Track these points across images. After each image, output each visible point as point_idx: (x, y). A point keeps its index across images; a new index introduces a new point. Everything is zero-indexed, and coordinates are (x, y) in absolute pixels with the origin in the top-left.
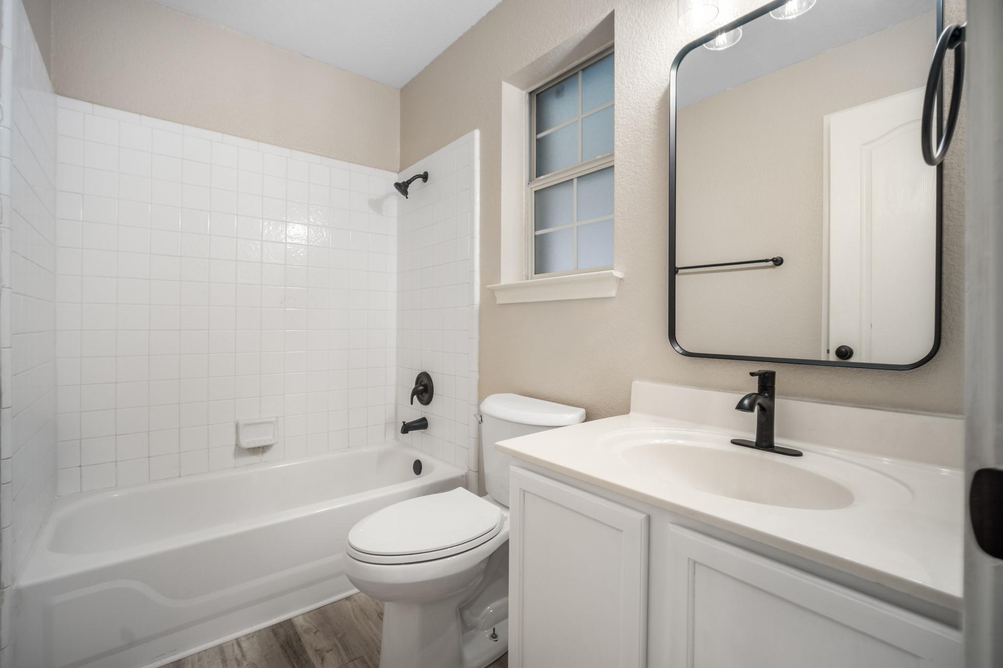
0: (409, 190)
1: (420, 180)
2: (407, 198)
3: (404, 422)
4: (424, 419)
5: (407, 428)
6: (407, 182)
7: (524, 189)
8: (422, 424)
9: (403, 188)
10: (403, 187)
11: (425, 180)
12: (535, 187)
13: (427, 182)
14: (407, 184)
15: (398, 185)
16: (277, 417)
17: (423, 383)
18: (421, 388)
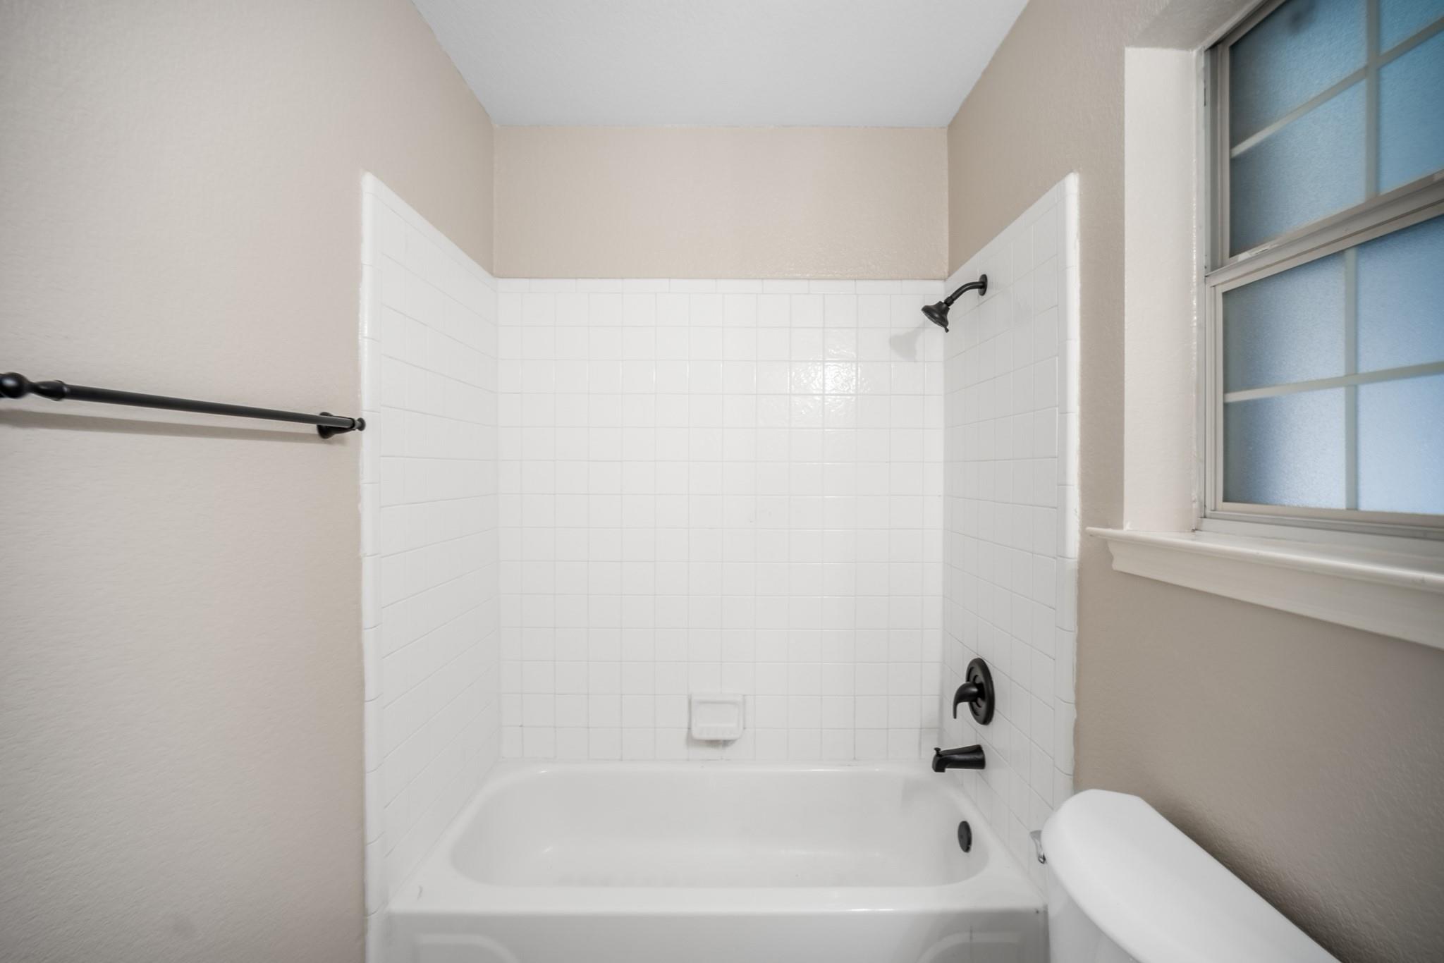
0: (950, 316)
1: (975, 292)
2: (947, 330)
3: (937, 750)
4: (978, 749)
5: (943, 761)
6: (946, 302)
7: (1194, 290)
8: (973, 758)
9: (937, 316)
10: (938, 313)
11: (982, 290)
12: (1223, 283)
13: (984, 296)
14: (945, 306)
15: (928, 311)
16: (744, 696)
17: (978, 681)
18: (975, 690)
